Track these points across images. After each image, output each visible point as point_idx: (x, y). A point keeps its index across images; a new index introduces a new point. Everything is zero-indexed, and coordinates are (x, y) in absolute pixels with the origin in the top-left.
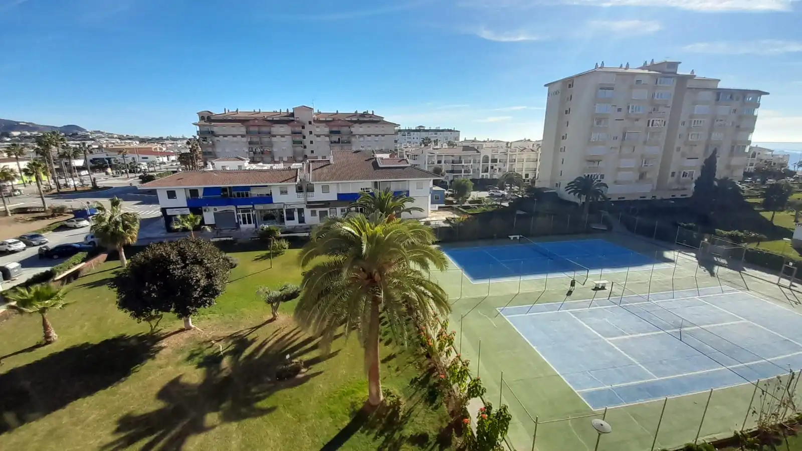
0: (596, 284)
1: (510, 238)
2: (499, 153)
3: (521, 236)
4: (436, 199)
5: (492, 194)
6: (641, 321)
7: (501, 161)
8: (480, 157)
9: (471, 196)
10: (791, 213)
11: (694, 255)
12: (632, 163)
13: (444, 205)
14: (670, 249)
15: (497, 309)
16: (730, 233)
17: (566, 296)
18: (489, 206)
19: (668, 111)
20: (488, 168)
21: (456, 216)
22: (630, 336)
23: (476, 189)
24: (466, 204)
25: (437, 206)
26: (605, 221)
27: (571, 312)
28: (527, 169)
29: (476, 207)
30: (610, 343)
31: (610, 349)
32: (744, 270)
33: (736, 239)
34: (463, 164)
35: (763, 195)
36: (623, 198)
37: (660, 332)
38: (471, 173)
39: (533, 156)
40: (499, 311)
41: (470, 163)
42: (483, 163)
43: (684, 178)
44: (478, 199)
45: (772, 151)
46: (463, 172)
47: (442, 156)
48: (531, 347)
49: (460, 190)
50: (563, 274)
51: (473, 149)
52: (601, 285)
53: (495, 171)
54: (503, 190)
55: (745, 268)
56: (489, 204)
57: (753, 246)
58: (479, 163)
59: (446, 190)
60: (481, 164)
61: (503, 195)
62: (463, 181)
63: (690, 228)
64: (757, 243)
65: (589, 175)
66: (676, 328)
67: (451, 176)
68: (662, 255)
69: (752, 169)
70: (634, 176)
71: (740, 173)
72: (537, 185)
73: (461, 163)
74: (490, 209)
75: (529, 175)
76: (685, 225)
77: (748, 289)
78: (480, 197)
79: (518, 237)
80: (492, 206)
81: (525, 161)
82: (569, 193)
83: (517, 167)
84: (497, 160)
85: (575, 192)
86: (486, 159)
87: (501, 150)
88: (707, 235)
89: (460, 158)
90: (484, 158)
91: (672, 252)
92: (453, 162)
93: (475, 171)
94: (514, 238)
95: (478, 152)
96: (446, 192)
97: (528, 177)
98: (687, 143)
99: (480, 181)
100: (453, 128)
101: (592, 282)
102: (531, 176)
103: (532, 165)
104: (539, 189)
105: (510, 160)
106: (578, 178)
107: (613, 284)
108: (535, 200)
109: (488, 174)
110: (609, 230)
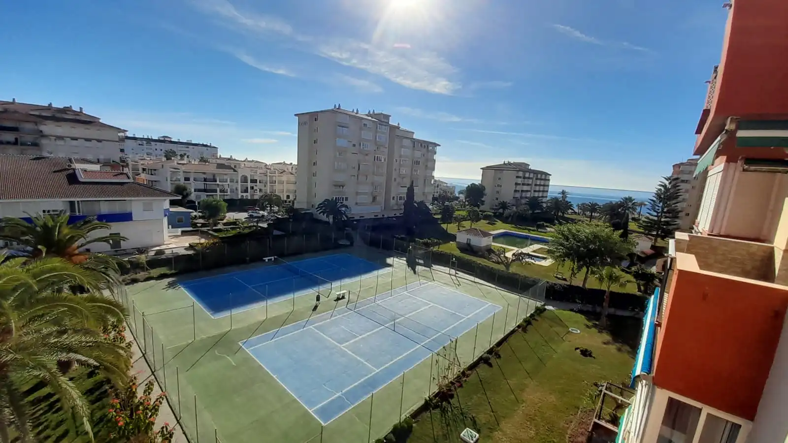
0: (338, 295)
1: (265, 260)
2: (258, 173)
3: (276, 257)
4: (177, 222)
5: (251, 215)
6: (369, 321)
7: (261, 181)
8: (238, 177)
9: (227, 218)
10: (455, 225)
11: (405, 259)
12: (367, 189)
13: (191, 229)
14: (390, 256)
15: (239, 343)
16: (423, 241)
17: (312, 311)
18: (246, 227)
19: (386, 151)
20: (247, 188)
21: (203, 241)
22: (361, 337)
23: (230, 210)
24: (220, 227)
25: (180, 230)
26: (349, 237)
27: (315, 327)
28: (288, 191)
29: (229, 229)
30: (344, 349)
31: (344, 354)
32: (432, 266)
33: (427, 245)
34: (218, 183)
35: (440, 213)
36: (363, 217)
37: (381, 328)
38: (229, 193)
39: (292, 178)
40: (241, 345)
41: (227, 182)
42: (241, 182)
43: (400, 201)
44: (234, 221)
45: (447, 184)
46: (218, 191)
47: (191, 172)
48: (272, 376)
49: (212, 211)
50: (311, 290)
51: (229, 167)
52: (341, 295)
53: (256, 192)
54: (264, 211)
55: (433, 265)
56: (246, 225)
57: (435, 249)
58: (237, 182)
59: (196, 211)
60: (240, 183)
61: (263, 216)
62: (215, 201)
63: (402, 239)
64: (438, 247)
65: (336, 198)
66: (392, 321)
67: (204, 196)
68: (385, 261)
69: (436, 195)
70: (368, 199)
71: (430, 198)
72: (296, 206)
73: (216, 181)
74: (247, 231)
75: (291, 196)
77: (434, 280)
78: (237, 218)
79: (273, 257)
80: (249, 228)
81: (285, 182)
82: (320, 213)
83: (277, 187)
84: (256, 180)
85: (324, 213)
86: (245, 179)
87: (261, 171)
88: (411, 243)
89: (214, 176)
90: (243, 178)
91: (392, 258)
92: (205, 180)
93: (232, 191)
94: (268, 259)
95: (235, 171)
96: (195, 214)
97: (289, 198)
98: (400, 175)
99: (238, 202)
100: (211, 144)
101: (336, 293)
102: (292, 198)
103: (292, 187)
104: (297, 210)
105: (270, 181)
106: (327, 200)
107: (350, 292)
108: (291, 220)
109: (248, 194)
110: (352, 245)
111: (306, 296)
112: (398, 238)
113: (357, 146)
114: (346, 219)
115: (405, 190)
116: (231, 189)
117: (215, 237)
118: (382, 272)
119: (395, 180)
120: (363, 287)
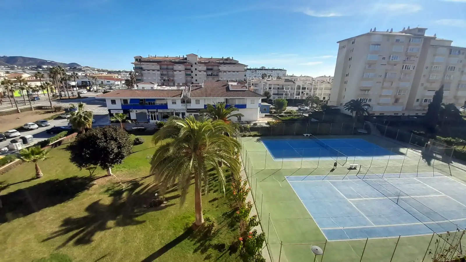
0: (351, 166)
1: (304, 135)
2: (307, 84)
3: (311, 134)
4: (264, 110)
5: (299, 109)
6: (374, 190)
7: (308, 89)
8: (295, 86)
9: (287, 110)
11: (420, 151)
12: (391, 92)
13: (269, 114)
14: (404, 147)
15: (285, 177)
16: (446, 139)
17: (330, 172)
20: (299, 93)
21: (274, 121)
22: (365, 199)
23: (289, 105)
24: (282, 114)
25: (264, 114)
26: (367, 128)
27: (330, 182)
28: (324, 94)
29: (287, 116)
30: (350, 202)
31: (349, 205)
32: (452, 163)
33: (450, 143)
34: (284, 90)
36: (383, 114)
37: (385, 198)
38: (289, 96)
39: (328, 86)
40: (286, 178)
41: (289, 89)
42: (297, 89)
43: (425, 103)
44: (290, 111)
46: (284, 95)
47: (272, 85)
48: (300, 200)
49: (280, 105)
50: (331, 158)
51: (291, 81)
52: (354, 167)
53: (304, 95)
54: (307, 106)
55: (453, 162)
56: (296, 114)
57: (460, 148)
58: (294, 89)
60: (296, 90)
61: (307, 109)
62: (281, 100)
63: (420, 134)
64: (463, 146)
65: (361, 99)
66: (396, 196)
67: (277, 97)
68: (398, 150)
70: (391, 100)
71: (463, 101)
72: (329, 104)
73: (283, 89)
74: (296, 118)
75: (326, 98)
76: (418, 132)
77: (451, 175)
78: (291, 110)
79: (309, 135)
80: (298, 116)
81: (323, 89)
82: (346, 110)
83: (318, 92)
84: (305, 88)
85: (349, 109)
86: (299, 88)
87: (309, 82)
88: (430, 139)
89: (283, 86)
90: (298, 87)
91: (406, 149)
92: (278, 88)
93: (291, 95)
94: (306, 135)
95: (294, 83)
96: (272, 106)
97: (325, 99)
98: (428, 81)
99: (293, 101)
100: (283, 68)
101: (349, 164)
102: (326, 99)
103: (328, 92)
104: (329, 106)
105: (314, 88)
106: (352, 101)
107: (361, 166)
108: (324, 113)
109: (299, 96)
110: (369, 133)
112: (414, 133)
113: (387, 59)
114: (367, 114)
115: (433, 94)
116: (290, 94)
117: (281, 119)
118: (392, 157)
119: (422, 84)
120: (374, 165)
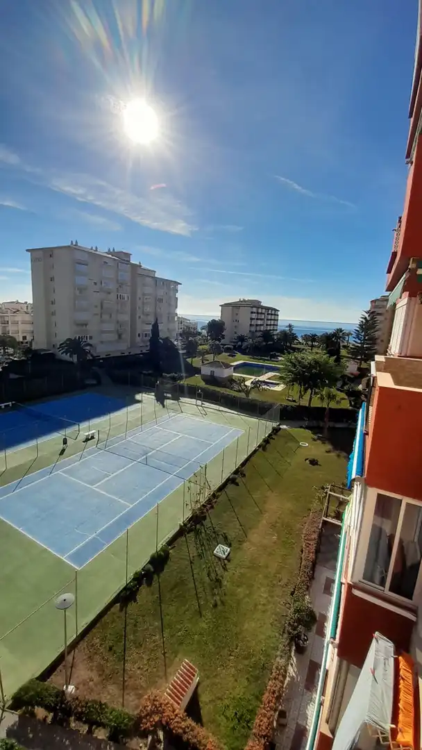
0: (87, 436)
1: (1, 406)
3: (13, 402)
10: (200, 358)
12: (110, 327)
14: (138, 393)
17: (59, 456)
19: (129, 289)
26: (96, 376)
28: (24, 332)
32: (180, 399)
35: (184, 348)
36: (109, 355)
39: (27, 318)
43: (146, 338)
45: (189, 320)
50: (57, 434)
52: (90, 436)
57: (182, 382)
63: (149, 374)
65: (79, 337)
68: (134, 397)
69: (180, 331)
70: (114, 337)
71: (175, 334)
72: (34, 347)
75: (27, 338)
79: (10, 404)
82: (62, 353)
83: (11, 328)
85: (66, 352)
91: (141, 394)
94: (5, 406)
98: (144, 313)
101: (84, 434)
102: (29, 338)
103: (29, 327)
104: (36, 351)
106: (69, 340)
107: (100, 432)
108: (29, 362)
110: (99, 383)
111: (52, 440)
112: (145, 374)
113: (99, 284)
114: (91, 358)
115: (150, 327)
118: (131, 408)
119: (140, 317)
120: (113, 425)
